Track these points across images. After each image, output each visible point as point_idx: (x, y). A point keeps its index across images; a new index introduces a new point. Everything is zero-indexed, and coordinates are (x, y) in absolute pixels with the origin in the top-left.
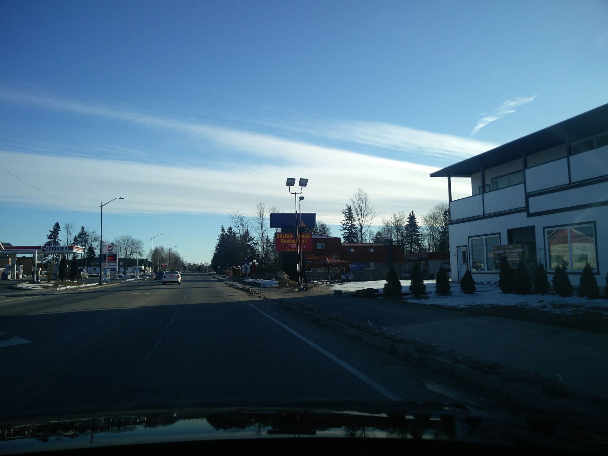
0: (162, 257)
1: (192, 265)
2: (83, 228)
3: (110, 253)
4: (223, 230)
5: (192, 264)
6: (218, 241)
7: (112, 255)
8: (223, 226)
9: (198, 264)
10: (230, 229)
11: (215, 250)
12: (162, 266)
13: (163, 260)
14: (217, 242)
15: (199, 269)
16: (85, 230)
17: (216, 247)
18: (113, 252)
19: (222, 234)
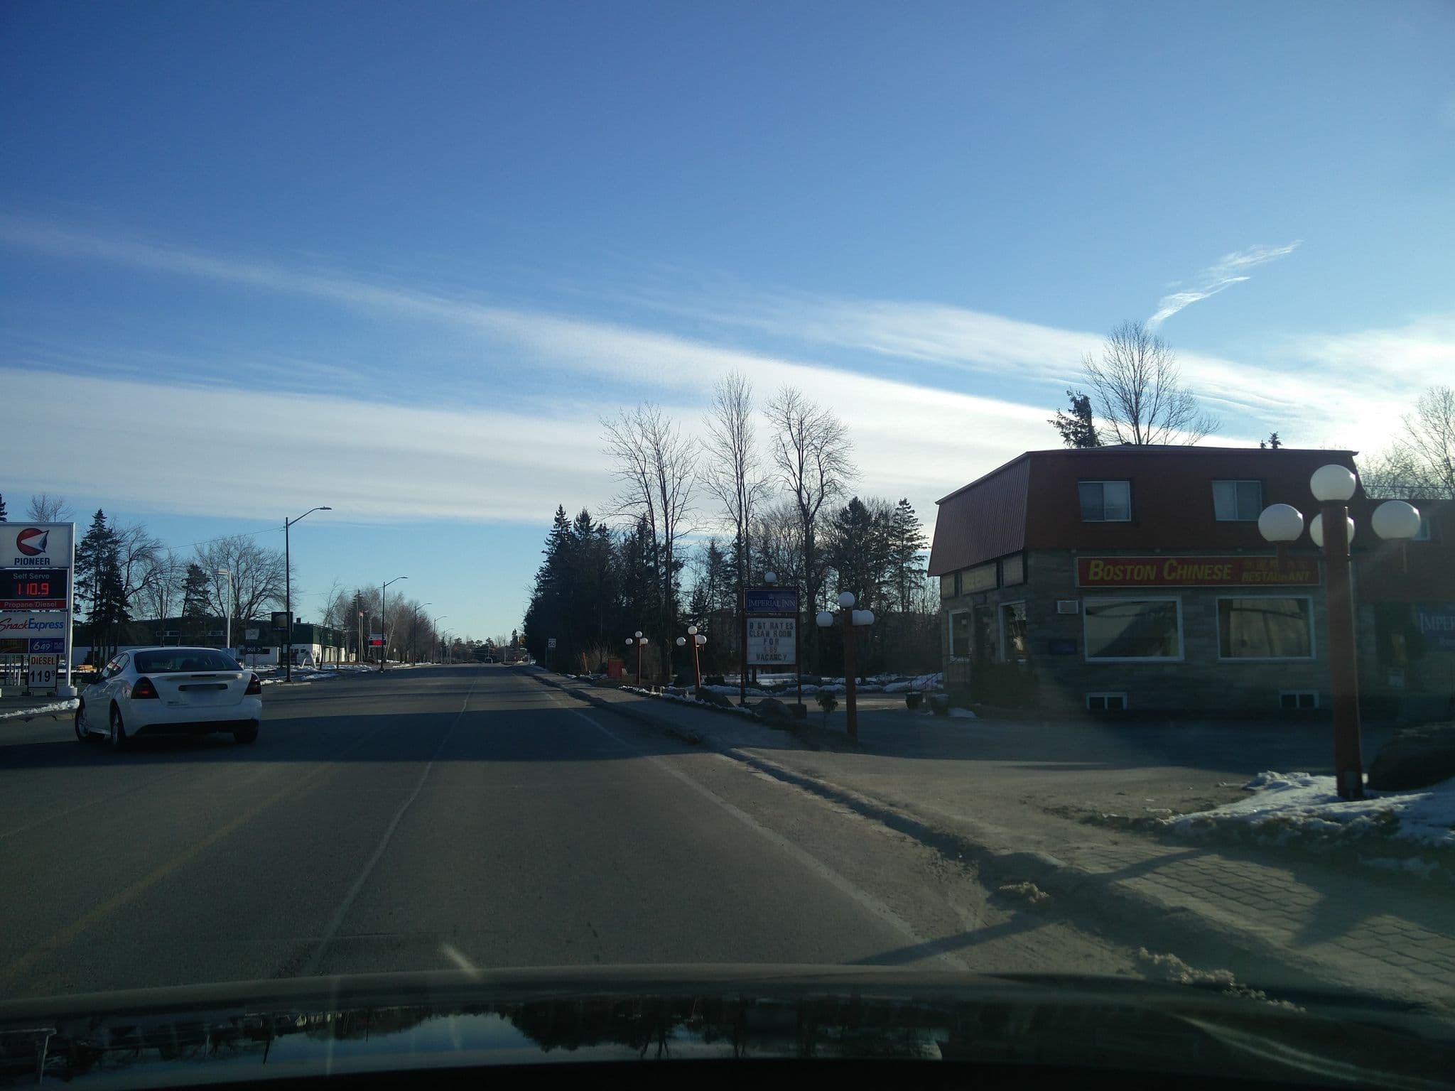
0: (375, 619)
1: (464, 645)
2: (100, 516)
3: (32, 561)
4: (560, 520)
5: (464, 641)
6: (546, 557)
7: (44, 572)
8: (561, 508)
9: (479, 642)
10: (585, 518)
11: (536, 588)
12: (371, 643)
13: (381, 628)
14: (541, 561)
15: (483, 653)
16: (107, 524)
17: (538, 577)
18: (47, 561)
19: (558, 535)
